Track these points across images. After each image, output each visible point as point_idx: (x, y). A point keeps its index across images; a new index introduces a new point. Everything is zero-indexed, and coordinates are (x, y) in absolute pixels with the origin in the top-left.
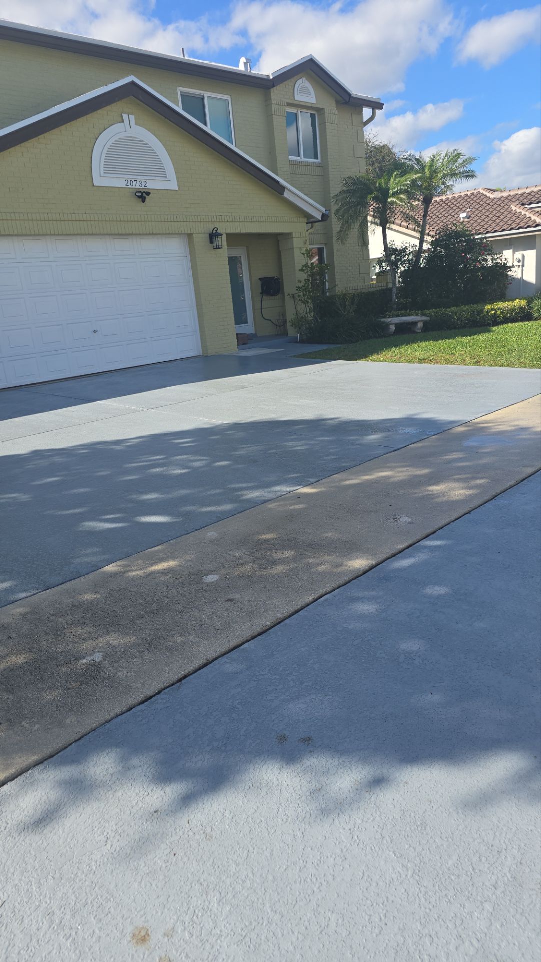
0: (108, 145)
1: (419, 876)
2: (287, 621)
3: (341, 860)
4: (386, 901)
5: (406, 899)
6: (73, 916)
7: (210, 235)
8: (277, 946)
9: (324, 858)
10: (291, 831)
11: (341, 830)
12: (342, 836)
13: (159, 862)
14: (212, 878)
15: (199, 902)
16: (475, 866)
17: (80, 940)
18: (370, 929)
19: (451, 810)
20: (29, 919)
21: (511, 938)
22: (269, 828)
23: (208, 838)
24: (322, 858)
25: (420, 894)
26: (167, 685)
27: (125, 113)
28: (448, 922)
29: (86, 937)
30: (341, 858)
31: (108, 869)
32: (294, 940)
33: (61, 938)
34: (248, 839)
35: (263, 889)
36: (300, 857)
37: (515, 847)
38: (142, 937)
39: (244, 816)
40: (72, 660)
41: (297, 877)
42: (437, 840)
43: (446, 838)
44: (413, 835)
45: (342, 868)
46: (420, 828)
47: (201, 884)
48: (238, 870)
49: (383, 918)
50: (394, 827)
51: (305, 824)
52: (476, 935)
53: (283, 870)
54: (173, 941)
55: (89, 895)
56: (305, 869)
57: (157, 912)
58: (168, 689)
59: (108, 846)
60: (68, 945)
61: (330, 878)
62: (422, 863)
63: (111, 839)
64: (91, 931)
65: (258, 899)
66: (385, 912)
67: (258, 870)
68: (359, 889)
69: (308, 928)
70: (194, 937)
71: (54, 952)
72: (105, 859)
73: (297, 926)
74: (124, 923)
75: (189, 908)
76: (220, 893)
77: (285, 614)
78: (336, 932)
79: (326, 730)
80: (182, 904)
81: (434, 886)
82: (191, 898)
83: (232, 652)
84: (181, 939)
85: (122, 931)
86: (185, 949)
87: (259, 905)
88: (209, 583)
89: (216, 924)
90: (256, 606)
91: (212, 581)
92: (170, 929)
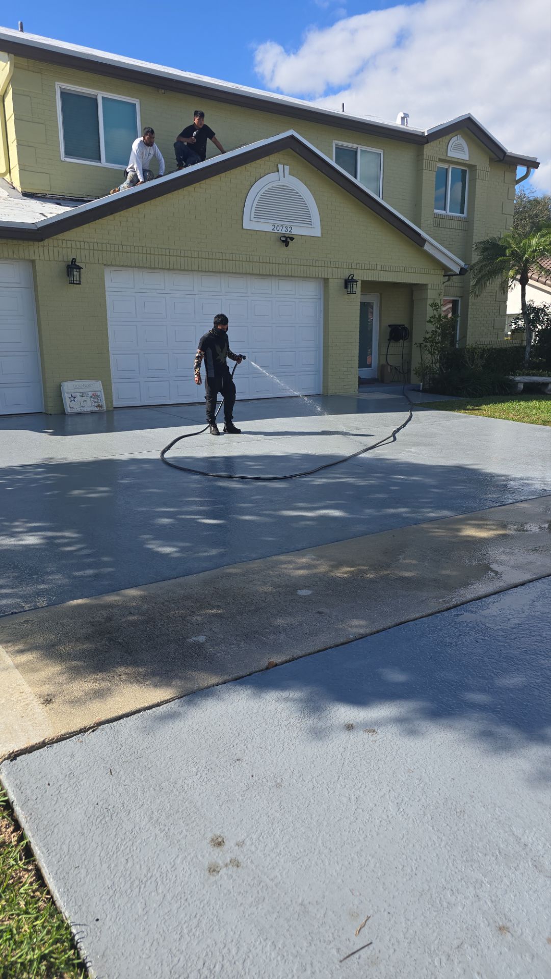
0: (261, 193)
1: (451, 847)
2: (370, 637)
3: (386, 823)
4: (418, 858)
5: (436, 861)
6: (168, 817)
7: (345, 280)
8: (323, 871)
9: (372, 819)
10: (347, 795)
11: (390, 803)
12: (390, 806)
13: (237, 794)
14: (278, 814)
15: (266, 828)
16: (501, 850)
17: (171, 834)
18: (402, 875)
19: (489, 807)
20: (134, 813)
21: (521, 906)
22: (329, 789)
23: (278, 786)
24: (370, 819)
25: (449, 860)
26: (258, 670)
27: (281, 164)
28: (469, 884)
29: (176, 833)
31: (197, 792)
32: (338, 869)
33: (157, 830)
34: (311, 793)
35: (318, 830)
36: (352, 814)
37: (540, 844)
38: (219, 842)
39: (309, 777)
40: (180, 638)
41: (347, 828)
42: (472, 826)
43: (480, 825)
44: (451, 817)
45: (385, 829)
46: (458, 814)
47: (269, 816)
48: (299, 812)
49: (414, 870)
50: (436, 808)
51: (360, 792)
52: (491, 897)
53: (336, 820)
54: (242, 850)
55: (180, 806)
56: (355, 824)
57: (232, 828)
58: (258, 673)
59: (199, 775)
60: (162, 836)
61: (375, 835)
62: (455, 839)
63: (201, 772)
64: (180, 830)
65: (313, 836)
66: (416, 866)
67: (316, 816)
68: (397, 846)
69: (351, 863)
70: (259, 851)
71: (152, 838)
72: (195, 785)
73: (342, 860)
74: (206, 830)
75: (257, 831)
76: (283, 826)
77: (368, 631)
78: (373, 871)
79: (389, 727)
80: (252, 826)
81: (462, 857)
82: (260, 824)
83: (315, 654)
84: (248, 850)
85: (204, 835)
86: (251, 856)
87: (313, 840)
88: (304, 596)
89: (277, 845)
90: (342, 621)
91: (306, 594)
92: (241, 841)
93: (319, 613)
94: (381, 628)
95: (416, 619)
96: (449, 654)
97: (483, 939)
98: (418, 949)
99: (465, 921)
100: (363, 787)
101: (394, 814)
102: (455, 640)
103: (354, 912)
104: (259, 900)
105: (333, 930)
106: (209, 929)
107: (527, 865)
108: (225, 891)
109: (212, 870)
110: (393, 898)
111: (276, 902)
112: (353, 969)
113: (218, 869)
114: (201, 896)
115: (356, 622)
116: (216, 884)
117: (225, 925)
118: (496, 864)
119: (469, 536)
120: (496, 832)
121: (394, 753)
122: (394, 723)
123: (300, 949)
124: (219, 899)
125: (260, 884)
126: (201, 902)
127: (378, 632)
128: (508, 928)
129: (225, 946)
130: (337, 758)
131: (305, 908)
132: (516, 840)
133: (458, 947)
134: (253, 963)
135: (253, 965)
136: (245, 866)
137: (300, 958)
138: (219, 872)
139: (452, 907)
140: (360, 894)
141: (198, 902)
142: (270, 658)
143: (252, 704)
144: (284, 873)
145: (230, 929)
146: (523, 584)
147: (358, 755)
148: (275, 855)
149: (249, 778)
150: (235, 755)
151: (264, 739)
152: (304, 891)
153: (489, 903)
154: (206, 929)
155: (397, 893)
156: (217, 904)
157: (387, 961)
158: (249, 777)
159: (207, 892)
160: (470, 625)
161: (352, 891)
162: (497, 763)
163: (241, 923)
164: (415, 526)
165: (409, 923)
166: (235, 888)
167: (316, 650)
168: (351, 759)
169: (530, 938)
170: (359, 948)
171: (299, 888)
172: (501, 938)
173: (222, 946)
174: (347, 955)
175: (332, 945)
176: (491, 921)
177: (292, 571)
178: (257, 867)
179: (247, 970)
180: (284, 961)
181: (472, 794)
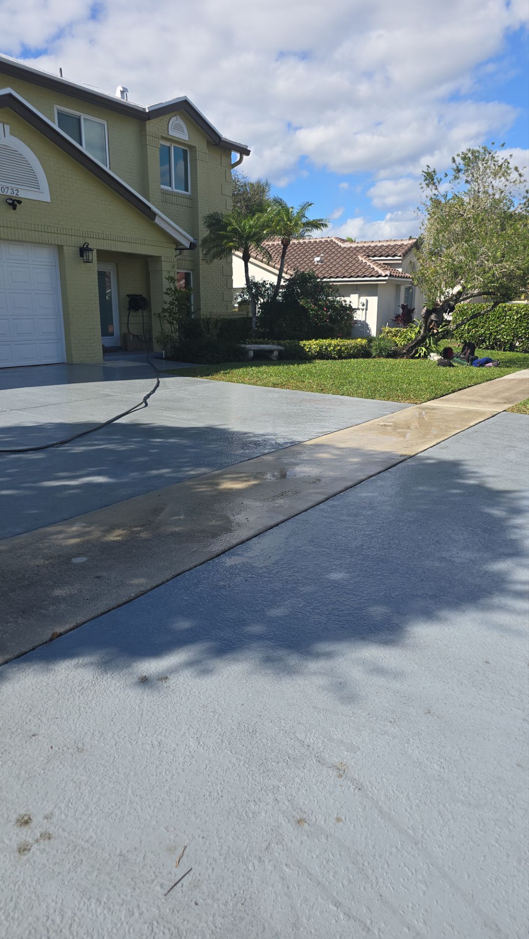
1: (248, 764)
2: (150, 593)
4: (223, 782)
5: (238, 780)
7: (80, 248)
8: (137, 817)
9: (176, 758)
10: (150, 742)
11: (190, 739)
12: (191, 743)
13: (38, 769)
14: (84, 777)
15: (73, 794)
16: (290, 756)
18: (210, 800)
19: (276, 721)
21: (312, 798)
22: (131, 741)
23: (80, 750)
24: (174, 758)
25: (248, 776)
26: (41, 643)
27: (1, 122)
28: (268, 791)
30: (189, 757)
32: (151, 812)
34: (114, 749)
35: (126, 781)
36: (157, 759)
38: (25, 821)
39: (111, 734)
41: (154, 772)
42: (263, 741)
44: (246, 739)
45: (190, 763)
47: (75, 782)
48: (105, 770)
49: (220, 793)
51: (161, 736)
52: (287, 797)
53: (142, 768)
54: (52, 821)
56: (161, 766)
57: (37, 803)
58: (42, 646)
61: (180, 771)
62: (251, 757)
65: (122, 788)
66: (221, 789)
67: (122, 770)
68: (202, 776)
69: (162, 803)
70: (69, 817)
73: (153, 803)
74: (9, 812)
75: (65, 799)
76: (91, 787)
77: (148, 587)
78: (184, 804)
79: (180, 671)
80: (59, 797)
81: (259, 770)
82: (67, 792)
83: (100, 617)
84: (58, 819)
85: (8, 817)
86: (62, 825)
87: (123, 792)
88: (78, 563)
89: (87, 807)
90: (121, 582)
91: (81, 562)
92: (49, 813)
93: (98, 577)
94: (160, 582)
95: (191, 569)
96: (224, 595)
97: (287, 835)
98: (234, 861)
99: (269, 825)
100: (164, 731)
101: (195, 748)
102: (227, 582)
103: (172, 847)
104: (76, 864)
105: (154, 869)
106: (28, 907)
107: (312, 762)
108: (40, 866)
109: (22, 849)
110: (205, 823)
111: (95, 860)
112: (178, 897)
113: (29, 847)
114: (14, 878)
115: (135, 581)
116: (29, 862)
117: (45, 898)
118: (288, 768)
119: (225, 489)
120: (284, 741)
121: (188, 694)
122: (184, 666)
123: (126, 897)
124: (34, 876)
125: (75, 848)
126: (15, 884)
127: (157, 586)
128: (304, 819)
129: (48, 918)
130: (136, 710)
131: (124, 857)
132: (301, 744)
133: (267, 848)
134: (80, 925)
135: (80, 928)
136: (57, 836)
137: (126, 905)
138: (30, 849)
139: (257, 816)
140: (175, 829)
141: (11, 885)
142: (53, 629)
143: (41, 678)
144: (99, 831)
145: (50, 901)
146: (277, 525)
147: (155, 703)
148: (86, 817)
149: (49, 751)
150: (30, 731)
151: (59, 709)
152: (121, 842)
153: (287, 803)
154: (25, 909)
155: (208, 818)
156: (33, 881)
157: (207, 881)
158: (48, 749)
159: (20, 872)
160: (238, 566)
161: (167, 829)
162: (277, 682)
163: (62, 891)
164: (178, 484)
165: (222, 841)
166: (50, 860)
167: (99, 613)
168: (148, 708)
169: (323, 822)
170: (180, 877)
171: (115, 841)
172: (300, 829)
173: (45, 919)
174: (171, 887)
175: (155, 883)
176: (290, 817)
177: (62, 541)
178: (69, 833)
179: (75, 934)
180: (110, 913)
181: (260, 713)
